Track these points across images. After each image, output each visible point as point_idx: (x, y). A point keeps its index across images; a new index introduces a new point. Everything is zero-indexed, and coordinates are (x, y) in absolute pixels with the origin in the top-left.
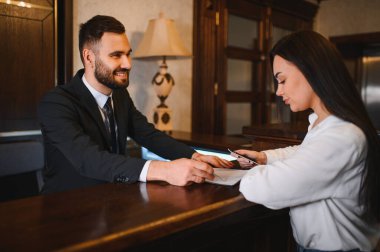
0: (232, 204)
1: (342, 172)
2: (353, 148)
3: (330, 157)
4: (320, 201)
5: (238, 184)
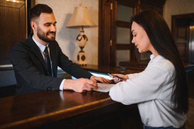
0: (104, 102)
1: (161, 86)
2: (167, 73)
3: (155, 78)
4: (151, 101)
5: (108, 92)
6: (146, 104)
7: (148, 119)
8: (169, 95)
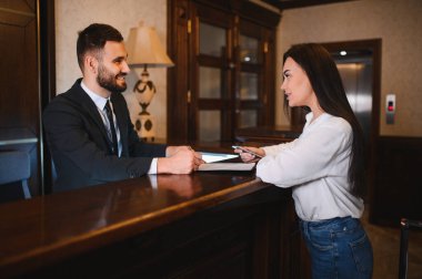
1: (335, 155)
2: (343, 135)
3: (328, 143)
4: (319, 179)
6: (311, 185)
7: (315, 208)
8: (344, 169)
